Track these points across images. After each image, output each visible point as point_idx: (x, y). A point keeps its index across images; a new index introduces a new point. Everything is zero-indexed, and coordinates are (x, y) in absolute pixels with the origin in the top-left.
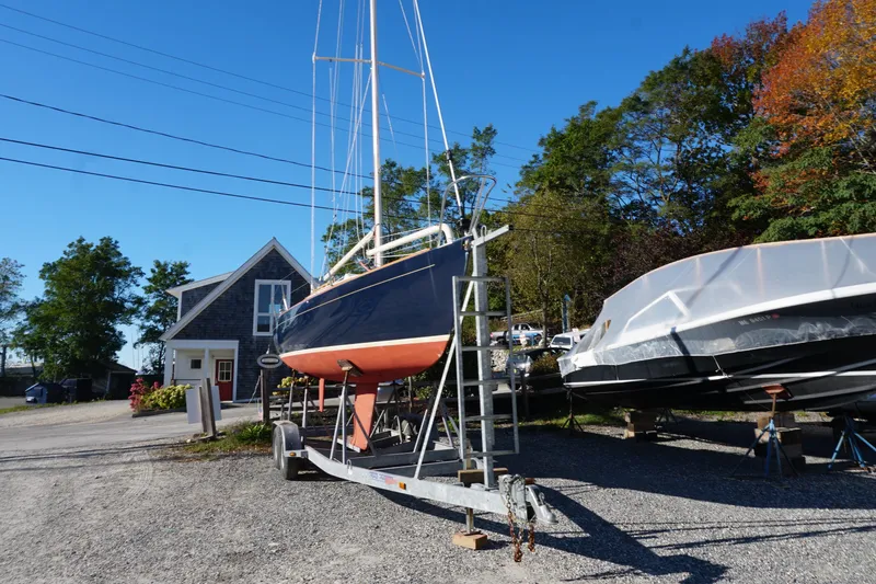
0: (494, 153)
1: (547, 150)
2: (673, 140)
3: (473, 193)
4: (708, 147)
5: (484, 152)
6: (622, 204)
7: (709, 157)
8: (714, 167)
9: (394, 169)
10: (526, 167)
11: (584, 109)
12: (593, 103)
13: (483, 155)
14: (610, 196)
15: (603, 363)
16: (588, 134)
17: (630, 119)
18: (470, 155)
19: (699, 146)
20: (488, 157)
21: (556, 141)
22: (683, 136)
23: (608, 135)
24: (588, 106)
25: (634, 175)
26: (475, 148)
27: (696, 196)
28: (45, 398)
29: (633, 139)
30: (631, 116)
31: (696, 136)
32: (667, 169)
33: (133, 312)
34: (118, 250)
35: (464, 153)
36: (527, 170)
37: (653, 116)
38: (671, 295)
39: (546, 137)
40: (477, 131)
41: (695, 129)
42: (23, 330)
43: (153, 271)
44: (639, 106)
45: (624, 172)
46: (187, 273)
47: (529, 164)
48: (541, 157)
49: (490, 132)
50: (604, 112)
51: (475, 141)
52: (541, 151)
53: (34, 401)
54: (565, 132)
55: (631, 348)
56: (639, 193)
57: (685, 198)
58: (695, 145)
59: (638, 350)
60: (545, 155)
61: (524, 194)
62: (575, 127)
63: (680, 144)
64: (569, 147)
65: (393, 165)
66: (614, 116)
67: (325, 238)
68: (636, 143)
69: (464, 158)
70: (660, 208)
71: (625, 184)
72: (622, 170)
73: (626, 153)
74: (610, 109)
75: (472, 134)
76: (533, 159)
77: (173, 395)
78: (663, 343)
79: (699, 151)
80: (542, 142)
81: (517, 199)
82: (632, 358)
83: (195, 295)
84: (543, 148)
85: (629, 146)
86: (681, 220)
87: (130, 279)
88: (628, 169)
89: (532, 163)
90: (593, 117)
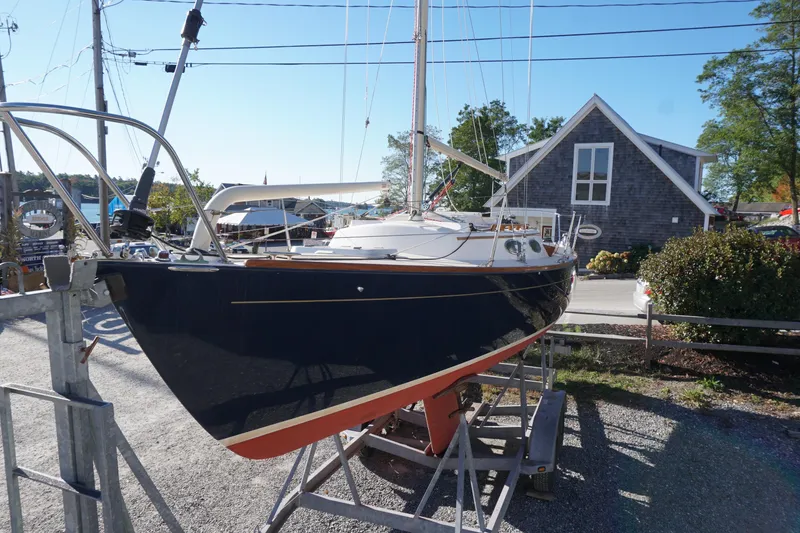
34: (506, 110)
43: (533, 128)
83: (522, 161)
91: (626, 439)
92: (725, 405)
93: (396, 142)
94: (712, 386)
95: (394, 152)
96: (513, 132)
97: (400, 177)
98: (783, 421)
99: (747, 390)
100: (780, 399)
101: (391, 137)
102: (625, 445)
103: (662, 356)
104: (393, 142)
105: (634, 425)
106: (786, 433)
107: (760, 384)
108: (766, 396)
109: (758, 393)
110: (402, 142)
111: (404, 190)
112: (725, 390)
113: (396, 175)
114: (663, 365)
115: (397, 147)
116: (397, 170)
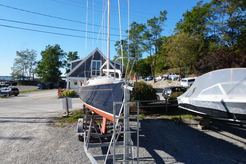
0: (167, 19)
1: (185, 18)
2: (229, 13)
3: (160, 32)
4: (241, 16)
5: (164, 19)
6: (208, 36)
7: (241, 19)
8: (243, 22)
9: (136, 24)
10: (178, 23)
11: (198, 4)
12: (202, 2)
13: (163, 20)
14: (205, 33)
15: (192, 104)
16: (199, 12)
17: (213, 7)
18: (159, 20)
19: (238, 16)
20: (165, 20)
21: (188, 14)
22: (232, 13)
23: (205, 13)
24: (200, 2)
25: (213, 26)
26: (160, 18)
27: (235, 33)
28: (42, 88)
29: (214, 14)
30: (214, 6)
31: (237, 12)
32: (225, 24)
33: (64, 65)
34: (60, 47)
35: (157, 19)
36: (178, 24)
37: (222, 6)
38: (219, 85)
39: (185, 13)
40: (161, 12)
41: (237, 10)
42: (37, 69)
43: (69, 54)
44: (217, 3)
45: (210, 25)
46: (77, 54)
47: (179, 22)
48: (183, 20)
49: (165, 12)
50: (205, 4)
51: (161, 16)
52: (183, 18)
53: (39, 88)
54: (191, 12)
55: (202, 102)
56: (214, 32)
57: (231, 34)
58: (236, 15)
59: (204, 103)
60: (184, 19)
61: (176, 32)
62: (195, 10)
63: (231, 16)
64: (192, 17)
65: (135, 23)
66: (208, 6)
67: (115, 45)
68: (215, 15)
69: (157, 21)
70: (221, 37)
71: (210, 29)
72: (209, 24)
73: (212, 18)
74: (207, 4)
75: (160, 13)
76: (180, 21)
77: (68, 93)
78: (213, 104)
79: (238, 17)
80: (183, 15)
81: (174, 34)
82: (202, 105)
83: (75, 64)
84: (184, 17)
85: (213, 16)
86: (228, 41)
87: (63, 56)
88: (212, 24)
89: (180, 22)
90: (201, 6)
91: (133, 127)
92: (146, 118)
93: (20, 54)
94: (143, 115)
95: (19, 57)
96: (62, 54)
97: (21, 66)
98: (156, 119)
99: (149, 115)
100: (154, 116)
101: (17, 52)
102: (134, 128)
103: (131, 110)
104: (19, 54)
105: (133, 124)
106: (158, 121)
107: (150, 113)
108: (152, 116)
109: (150, 115)
110: (22, 54)
111: (22, 71)
112: (145, 115)
113: (20, 65)
114: (132, 112)
115: (20, 55)
116: (20, 64)
